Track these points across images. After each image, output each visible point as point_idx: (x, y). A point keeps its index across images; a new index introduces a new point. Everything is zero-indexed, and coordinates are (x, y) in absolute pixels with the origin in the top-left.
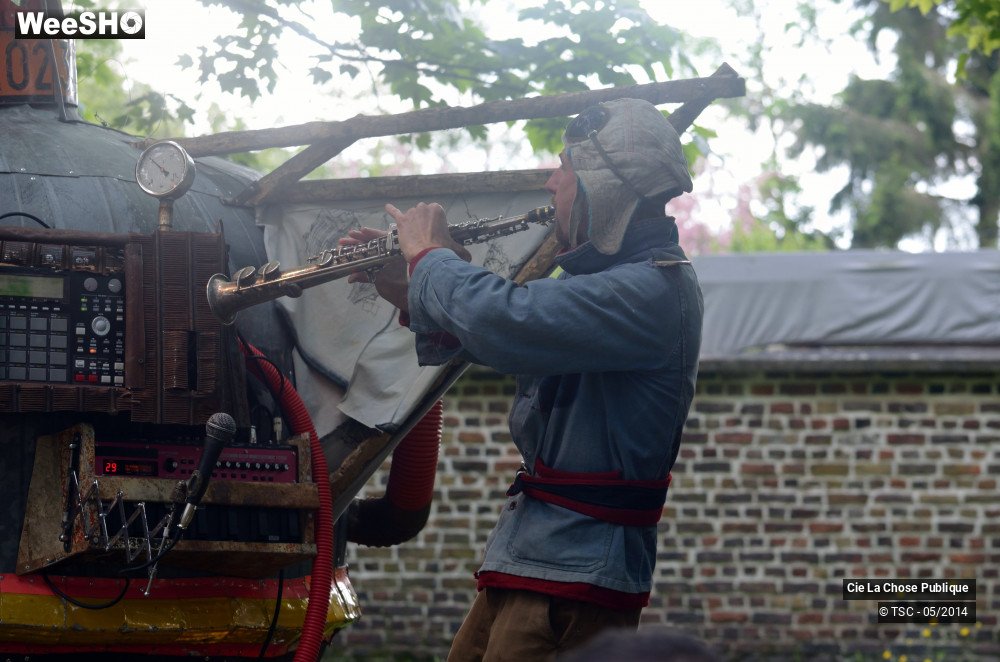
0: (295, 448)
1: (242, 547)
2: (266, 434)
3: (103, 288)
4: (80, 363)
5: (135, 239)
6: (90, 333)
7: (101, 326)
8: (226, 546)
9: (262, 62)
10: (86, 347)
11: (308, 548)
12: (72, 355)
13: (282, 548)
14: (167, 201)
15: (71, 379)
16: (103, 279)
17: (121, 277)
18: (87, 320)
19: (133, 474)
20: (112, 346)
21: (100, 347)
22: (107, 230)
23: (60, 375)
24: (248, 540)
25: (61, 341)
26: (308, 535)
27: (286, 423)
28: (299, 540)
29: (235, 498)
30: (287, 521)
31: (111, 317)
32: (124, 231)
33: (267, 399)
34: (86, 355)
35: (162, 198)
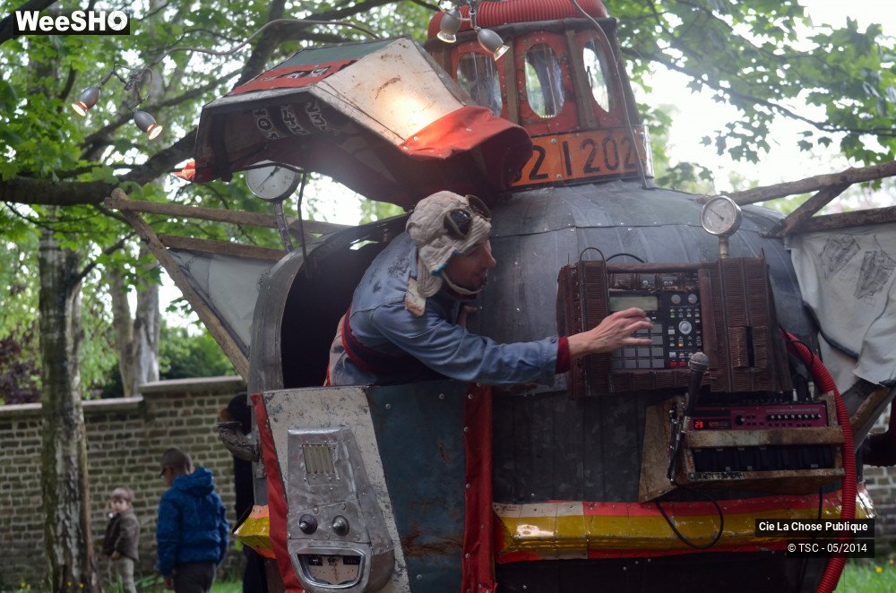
0: (824, 402)
1: (793, 473)
2: (804, 394)
3: (684, 301)
4: (673, 354)
5: (704, 266)
6: (678, 333)
7: (685, 327)
8: (782, 474)
9: (759, 138)
10: (676, 342)
11: (839, 471)
12: (667, 349)
13: (821, 472)
14: (724, 237)
15: (667, 366)
16: (684, 295)
17: (697, 292)
18: (675, 323)
19: (714, 429)
20: (694, 341)
21: (686, 341)
22: (684, 262)
23: (660, 363)
24: (797, 468)
25: (659, 340)
26: (838, 462)
27: (817, 385)
28: (831, 466)
29: (786, 440)
30: (823, 453)
31: (691, 321)
32: (696, 260)
33: (802, 369)
34: (676, 348)
35: (721, 236)
